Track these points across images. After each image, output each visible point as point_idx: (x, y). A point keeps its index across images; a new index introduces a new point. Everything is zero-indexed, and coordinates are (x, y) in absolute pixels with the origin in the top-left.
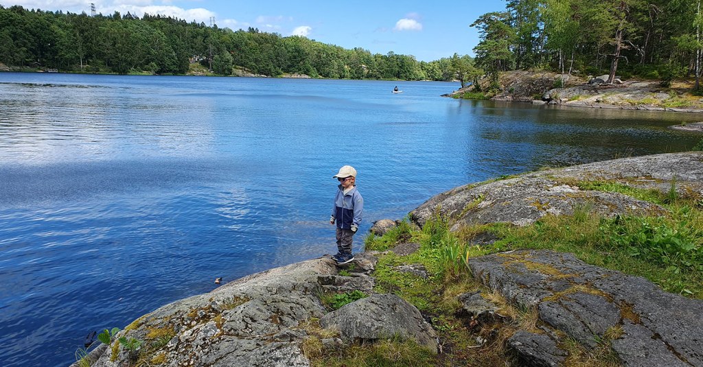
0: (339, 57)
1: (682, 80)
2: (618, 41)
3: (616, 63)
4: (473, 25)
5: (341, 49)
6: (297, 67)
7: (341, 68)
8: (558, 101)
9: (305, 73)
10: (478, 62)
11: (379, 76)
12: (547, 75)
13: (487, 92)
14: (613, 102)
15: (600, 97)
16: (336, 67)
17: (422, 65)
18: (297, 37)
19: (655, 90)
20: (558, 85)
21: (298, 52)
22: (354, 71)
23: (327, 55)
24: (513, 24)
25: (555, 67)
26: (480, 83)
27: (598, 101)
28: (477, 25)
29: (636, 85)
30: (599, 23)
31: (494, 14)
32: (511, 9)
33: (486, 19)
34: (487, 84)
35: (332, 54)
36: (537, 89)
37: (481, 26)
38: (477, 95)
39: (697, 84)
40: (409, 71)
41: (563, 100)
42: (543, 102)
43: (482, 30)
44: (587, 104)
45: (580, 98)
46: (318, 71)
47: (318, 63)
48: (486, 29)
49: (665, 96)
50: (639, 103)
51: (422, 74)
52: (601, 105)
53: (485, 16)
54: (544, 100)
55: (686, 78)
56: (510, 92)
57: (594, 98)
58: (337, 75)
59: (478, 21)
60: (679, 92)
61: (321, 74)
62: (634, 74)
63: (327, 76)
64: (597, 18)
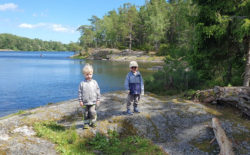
0: (28, 42)
1: (153, 51)
2: (130, 37)
3: (130, 45)
4: (77, 30)
5: (29, 39)
6: (7, 46)
7: (28, 47)
8: (112, 59)
9: (11, 49)
10: (81, 44)
11: (46, 50)
12: (107, 49)
13: (85, 56)
14: (131, 59)
15: (126, 57)
16: (26, 46)
17: (65, 45)
18: (7, 34)
19: (144, 54)
20: (111, 53)
21: (7, 40)
22: (35, 48)
23: (22, 41)
24: (94, 30)
25: (109, 46)
26: (81, 52)
27: (125, 59)
28: (79, 30)
29: (138, 53)
30: (122, 30)
31: (85, 26)
32: (93, 24)
33: (83, 28)
34: (85, 53)
35: (24, 41)
36: (104, 55)
37: (81, 30)
38: (80, 57)
39: (158, 52)
40: (59, 48)
41: (113, 59)
42: (106, 60)
43: (81, 32)
44: (122, 60)
45: (119, 58)
46: (18, 48)
47: (17, 45)
48: (83, 31)
49: (148, 57)
50: (139, 59)
51: (65, 49)
52: (127, 60)
53: (82, 26)
54: (106, 59)
55: (154, 50)
56: (93, 56)
57: (124, 58)
58: (27, 50)
59: (79, 28)
60: (152, 55)
61: (19, 49)
62: (138, 49)
63: (22, 50)
64: (121, 29)
